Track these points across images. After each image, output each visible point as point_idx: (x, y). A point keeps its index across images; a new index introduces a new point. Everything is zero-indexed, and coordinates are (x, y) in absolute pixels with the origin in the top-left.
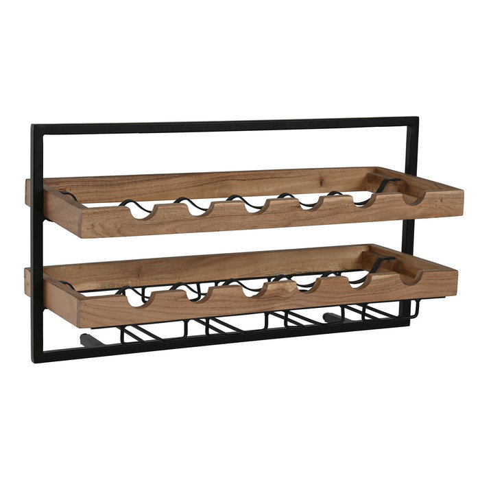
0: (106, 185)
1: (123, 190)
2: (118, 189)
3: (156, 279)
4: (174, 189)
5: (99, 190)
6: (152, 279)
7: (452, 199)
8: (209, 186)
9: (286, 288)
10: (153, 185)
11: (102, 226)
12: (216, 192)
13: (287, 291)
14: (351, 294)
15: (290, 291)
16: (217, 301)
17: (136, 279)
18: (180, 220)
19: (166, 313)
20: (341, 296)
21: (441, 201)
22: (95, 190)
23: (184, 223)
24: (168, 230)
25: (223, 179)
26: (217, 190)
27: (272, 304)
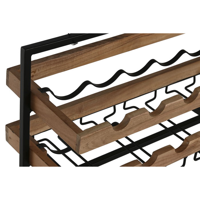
0: (62, 61)
1: (73, 62)
2: (70, 61)
3: (91, 110)
4: (105, 52)
5: (57, 65)
6: (88, 111)
8: (127, 44)
10: (92, 53)
12: (131, 47)
17: (78, 114)
22: (55, 66)
24: (135, 131)
25: (136, 38)
26: (132, 46)
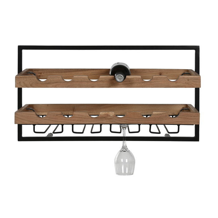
7: (193, 79)
9: (109, 114)
11: (24, 83)
13: (109, 116)
14: (142, 120)
15: (111, 116)
16: (76, 117)
18: (59, 82)
19: (52, 121)
20: (137, 120)
21: (188, 80)
23: (60, 83)
24: (53, 86)
27: (103, 121)
